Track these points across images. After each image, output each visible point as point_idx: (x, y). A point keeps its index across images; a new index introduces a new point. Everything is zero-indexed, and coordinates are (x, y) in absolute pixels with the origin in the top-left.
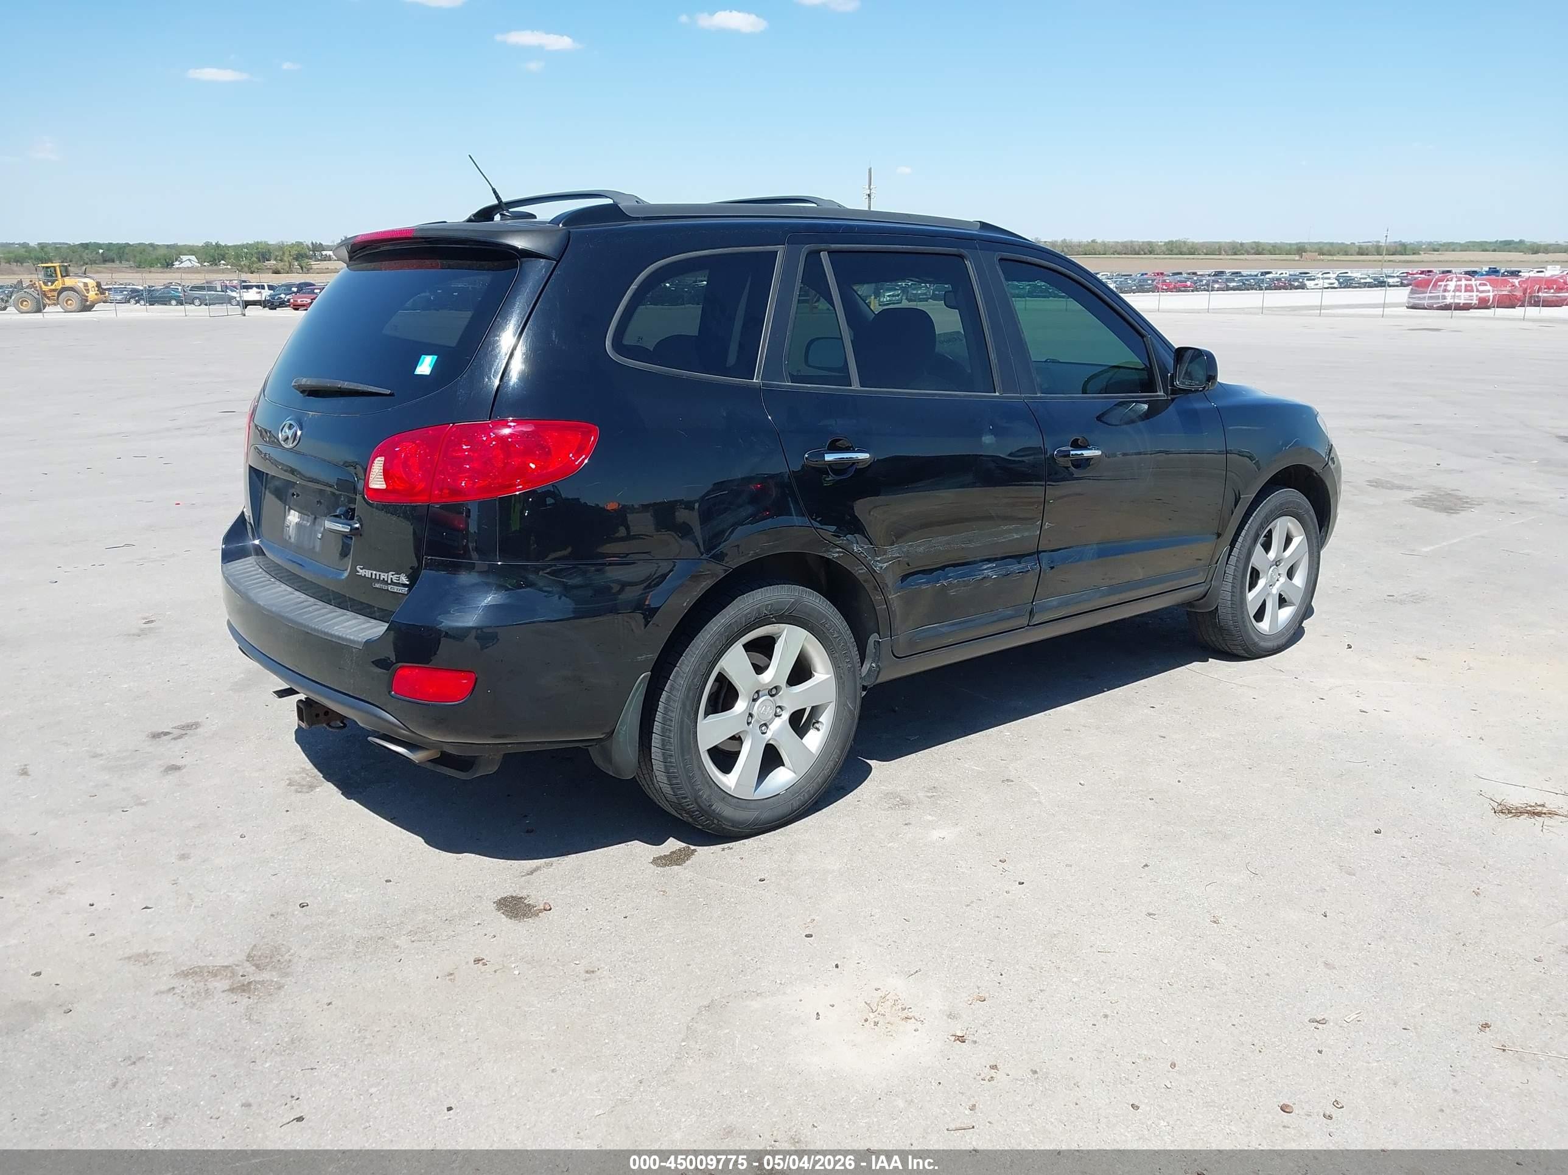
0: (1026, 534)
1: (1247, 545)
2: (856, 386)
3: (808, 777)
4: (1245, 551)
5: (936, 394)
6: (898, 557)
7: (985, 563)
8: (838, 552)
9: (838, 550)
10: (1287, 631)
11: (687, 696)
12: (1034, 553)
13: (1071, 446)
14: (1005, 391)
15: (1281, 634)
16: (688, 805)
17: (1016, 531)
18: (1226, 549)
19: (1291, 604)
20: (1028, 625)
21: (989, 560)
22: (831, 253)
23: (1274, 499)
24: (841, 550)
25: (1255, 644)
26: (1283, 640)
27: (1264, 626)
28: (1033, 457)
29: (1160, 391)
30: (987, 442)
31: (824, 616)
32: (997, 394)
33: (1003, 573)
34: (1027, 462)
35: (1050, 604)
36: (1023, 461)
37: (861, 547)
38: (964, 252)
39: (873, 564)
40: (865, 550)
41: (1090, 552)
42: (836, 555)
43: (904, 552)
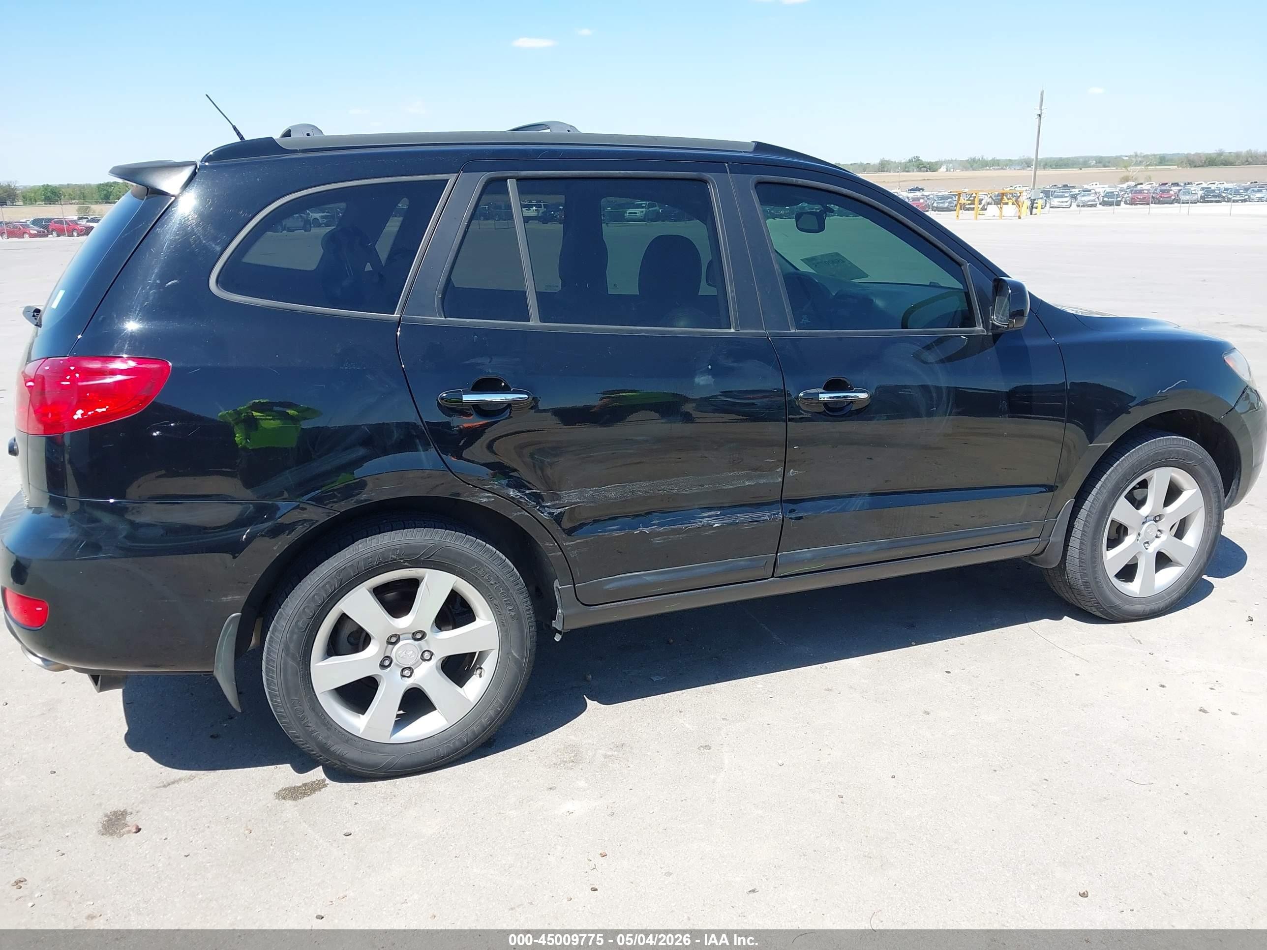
0: (762, 481)
1: (1102, 498)
2: (535, 322)
3: (461, 724)
4: (1098, 505)
5: (642, 330)
6: (578, 502)
7: (705, 510)
8: (488, 497)
9: (487, 494)
10: (1168, 594)
11: (291, 637)
12: (777, 502)
13: (824, 389)
14: (742, 328)
15: (1160, 596)
16: (303, 744)
17: (750, 478)
18: (1070, 502)
19: (1178, 564)
20: (773, 576)
21: (710, 509)
22: (519, 179)
23: (1146, 448)
24: (490, 494)
25: (1116, 607)
26: (1161, 604)
27: (1133, 588)
28: (767, 399)
29: (980, 325)
30: (702, 383)
31: (475, 562)
32: (732, 330)
33: (730, 521)
34: (759, 404)
35: (801, 556)
36: (753, 404)
37: (520, 492)
38: (707, 176)
39: (538, 510)
40: (526, 495)
41: (858, 502)
42: (485, 500)
43: (585, 497)
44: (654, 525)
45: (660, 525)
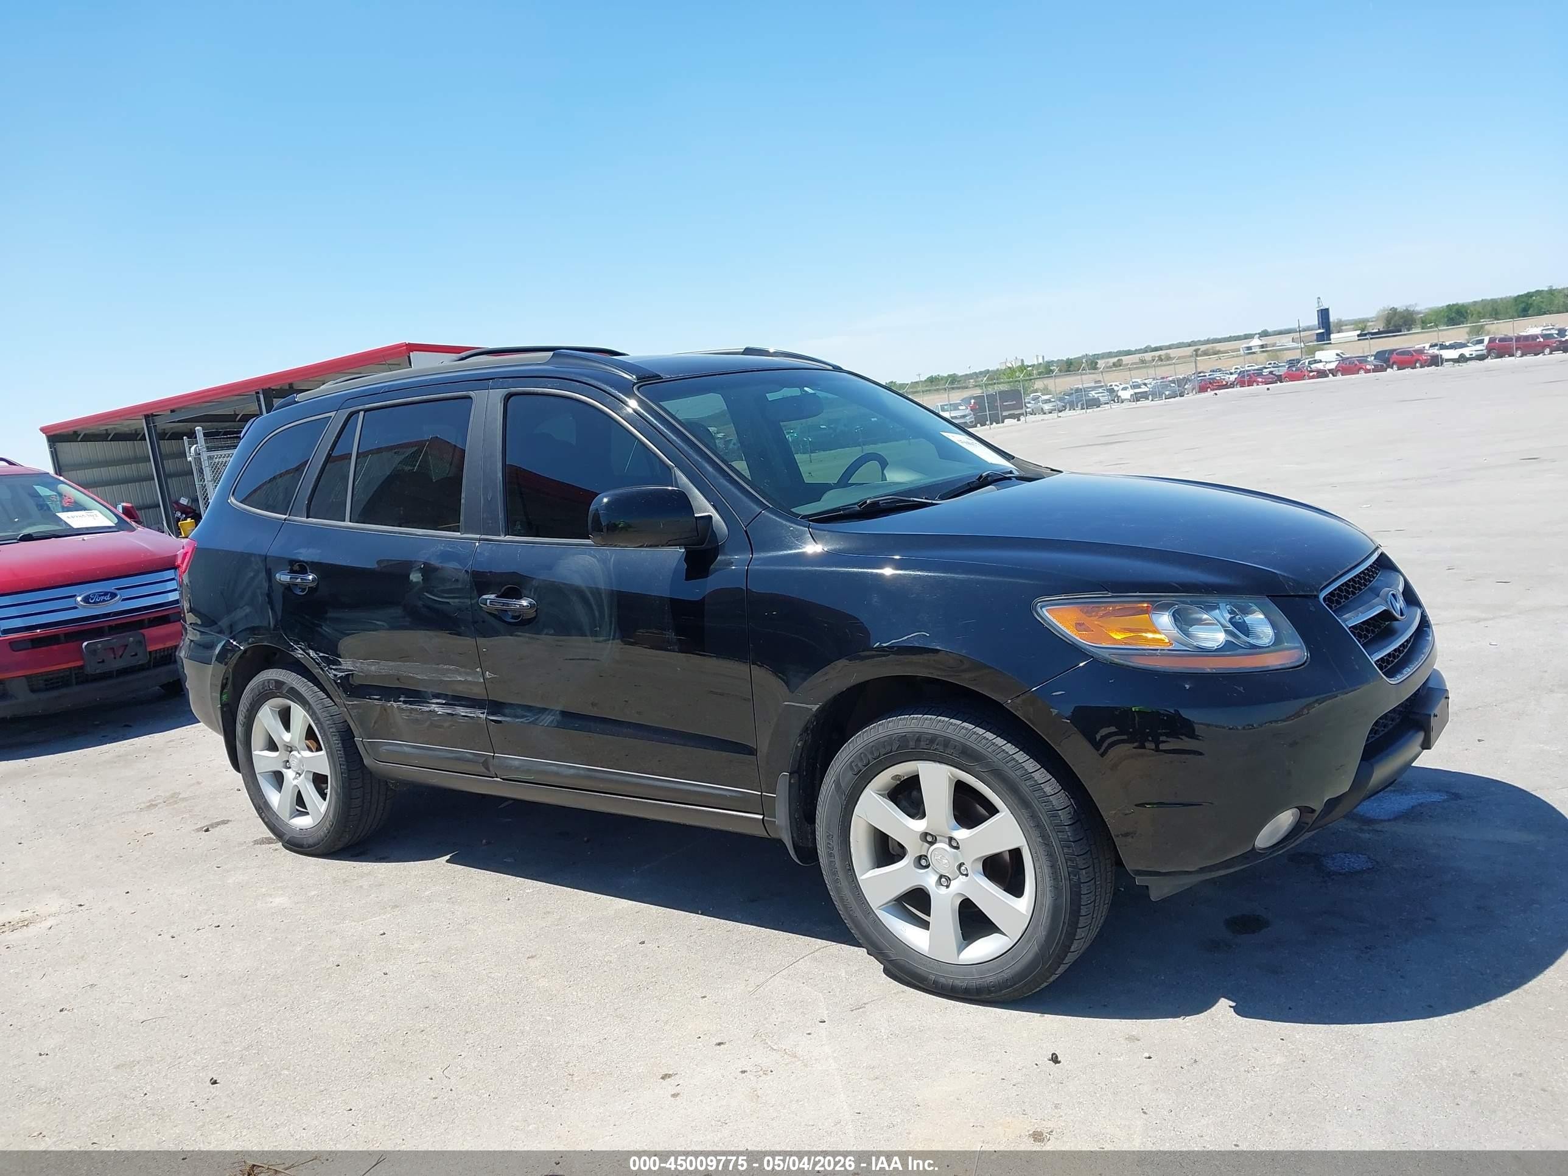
0: (469, 678)
2: (346, 522)
6: (353, 670)
17: (459, 673)
20: (498, 777)
21: (434, 696)
28: (458, 600)
30: (415, 579)
32: (458, 534)
33: (449, 711)
34: (452, 604)
35: (511, 762)
36: (448, 603)
37: (317, 654)
38: (472, 394)
39: (327, 670)
40: (320, 657)
41: (548, 719)
42: (300, 656)
43: (357, 667)
44: (400, 701)
45: (405, 702)
